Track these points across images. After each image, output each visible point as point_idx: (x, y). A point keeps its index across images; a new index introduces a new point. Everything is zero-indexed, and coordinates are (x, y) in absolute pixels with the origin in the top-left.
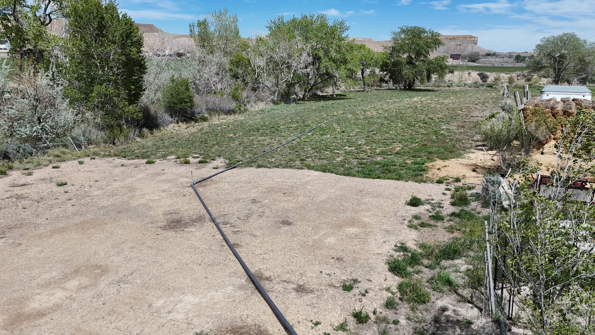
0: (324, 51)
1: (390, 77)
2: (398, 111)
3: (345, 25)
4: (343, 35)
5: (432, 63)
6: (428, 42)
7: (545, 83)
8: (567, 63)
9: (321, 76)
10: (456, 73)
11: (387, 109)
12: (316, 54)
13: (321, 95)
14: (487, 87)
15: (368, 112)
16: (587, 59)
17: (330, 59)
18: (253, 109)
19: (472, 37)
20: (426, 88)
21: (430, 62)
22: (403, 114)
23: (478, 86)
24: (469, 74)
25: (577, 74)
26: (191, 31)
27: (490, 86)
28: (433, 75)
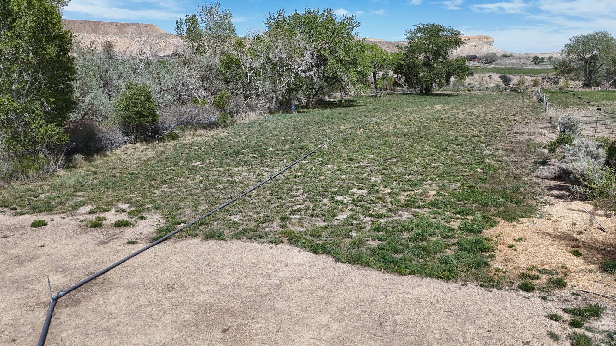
0: (331, 51)
1: (405, 81)
2: (420, 124)
3: (355, 21)
4: (353, 33)
5: (452, 65)
6: (447, 41)
7: (573, 86)
8: (599, 64)
9: (327, 79)
10: (476, 75)
11: (406, 121)
12: (321, 55)
13: (328, 100)
14: (511, 91)
15: (383, 127)
17: (337, 60)
18: (242, 121)
19: (487, 38)
20: (444, 92)
21: (450, 64)
22: (428, 130)
23: (501, 89)
24: (490, 76)
25: (607, 77)
26: (178, 28)
27: (514, 90)
28: (452, 79)
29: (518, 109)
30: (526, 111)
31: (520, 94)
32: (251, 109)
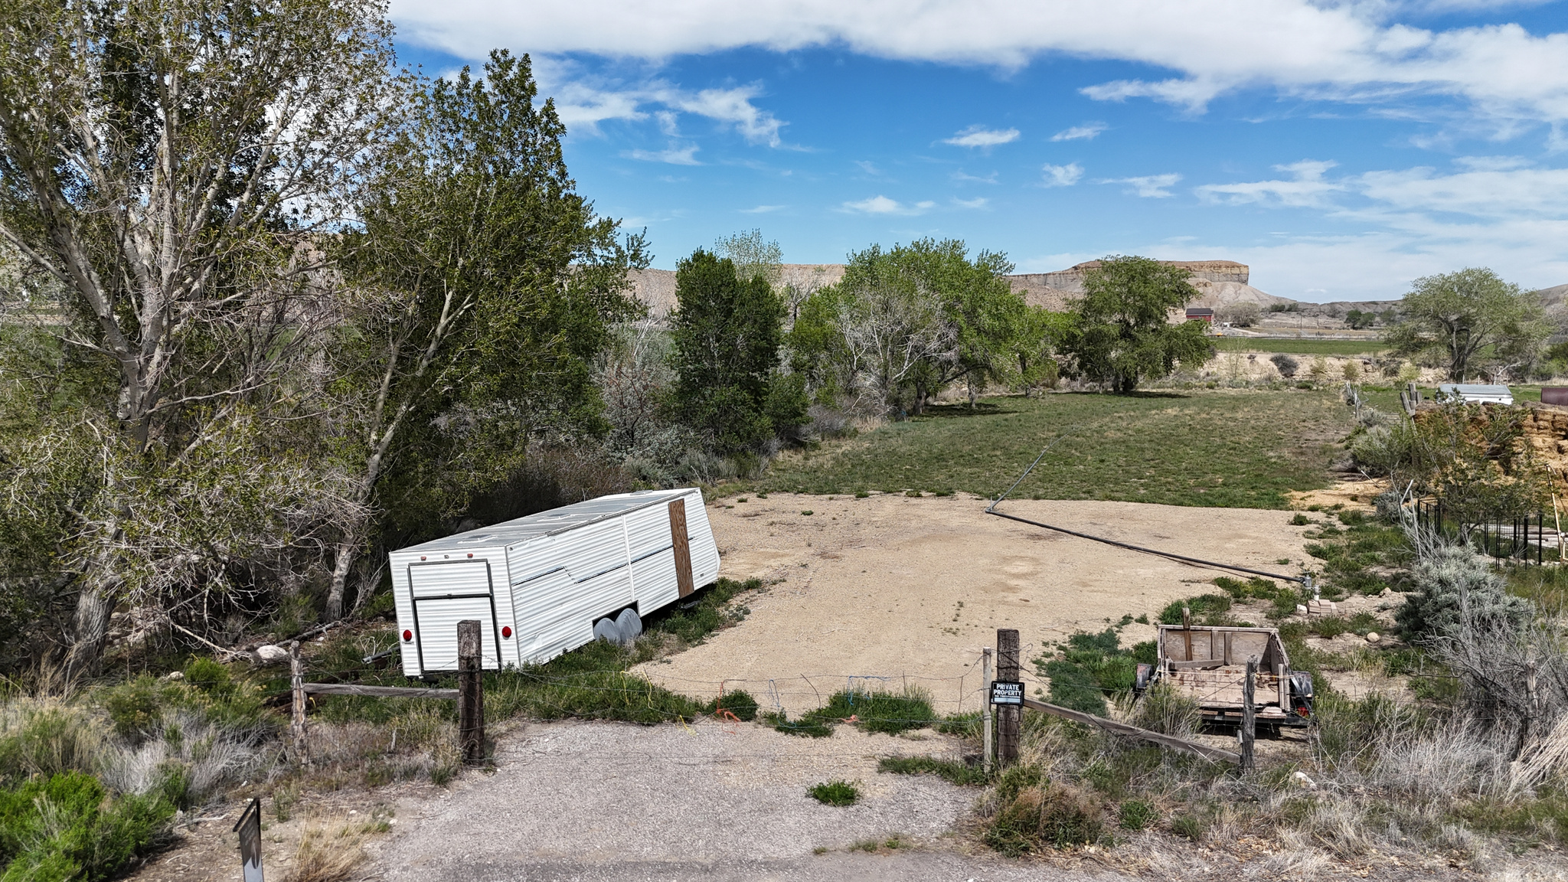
0: (967, 315)
1: (1081, 366)
5: (1177, 336)
6: (1164, 290)
7: (1430, 379)
8: (1477, 334)
10: (1221, 356)
14: (1298, 387)
16: (1524, 326)
18: (864, 431)
19: (1233, 266)
20: (1160, 390)
21: (1172, 335)
23: (1277, 385)
24: (1252, 358)
25: (1504, 359)
27: (1305, 386)
28: (1176, 363)
29: (1310, 414)
30: (1324, 417)
31: (1316, 393)
32: (868, 412)
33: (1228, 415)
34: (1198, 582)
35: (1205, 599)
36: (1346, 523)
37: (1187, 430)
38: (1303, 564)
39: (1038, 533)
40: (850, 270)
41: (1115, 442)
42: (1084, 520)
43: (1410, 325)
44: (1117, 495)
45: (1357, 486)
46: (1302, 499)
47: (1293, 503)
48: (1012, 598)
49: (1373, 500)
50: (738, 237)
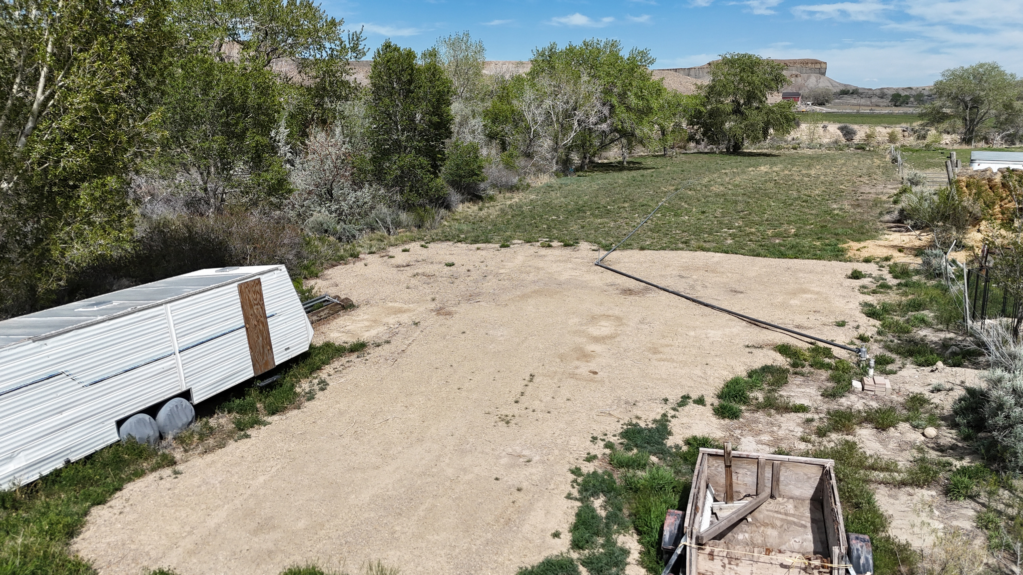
0: (619, 97)
1: (704, 134)
4: (647, 72)
7: (948, 142)
8: (984, 110)
10: (803, 126)
14: (856, 148)
16: (1018, 104)
19: (816, 62)
20: (759, 151)
21: (770, 111)
23: (841, 147)
24: (825, 127)
25: (1000, 128)
27: (861, 148)
28: (771, 131)
29: (865, 171)
30: (875, 173)
31: (869, 154)
32: (540, 170)
33: (804, 172)
34: (761, 347)
35: (766, 369)
36: (895, 277)
37: (772, 185)
38: (858, 327)
39: (632, 287)
40: (534, 62)
41: (717, 195)
42: (674, 272)
43: (938, 103)
44: (707, 245)
45: (904, 238)
46: (858, 250)
47: (850, 254)
48: (584, 369)
49: (918, 252)
50: (453, 37)
